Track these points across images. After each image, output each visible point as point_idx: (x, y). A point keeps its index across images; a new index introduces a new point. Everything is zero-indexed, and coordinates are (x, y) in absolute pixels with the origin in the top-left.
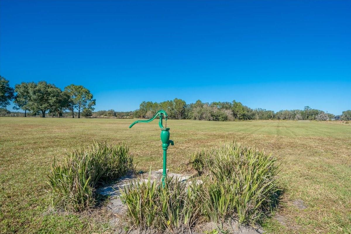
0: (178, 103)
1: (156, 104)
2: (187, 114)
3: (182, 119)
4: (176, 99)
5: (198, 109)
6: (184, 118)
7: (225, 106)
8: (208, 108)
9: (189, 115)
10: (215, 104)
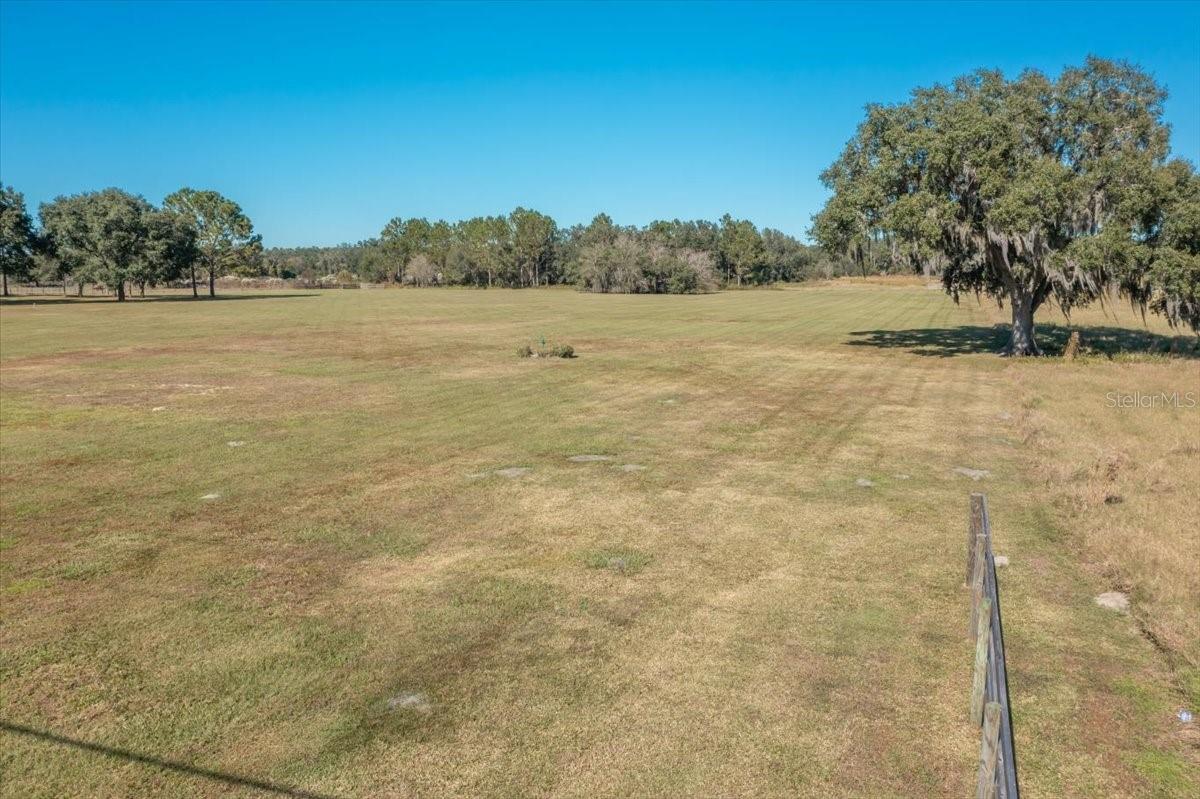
0: (526, 227)
1: (441, 226)
2: (559, 267)
3: (543, 284)
4: (520, 210)
5: (600, 249)
6: (552, 282)
7: (694, 237)
8: (634, 247)
9: (568, 270)
10: (660, 228)
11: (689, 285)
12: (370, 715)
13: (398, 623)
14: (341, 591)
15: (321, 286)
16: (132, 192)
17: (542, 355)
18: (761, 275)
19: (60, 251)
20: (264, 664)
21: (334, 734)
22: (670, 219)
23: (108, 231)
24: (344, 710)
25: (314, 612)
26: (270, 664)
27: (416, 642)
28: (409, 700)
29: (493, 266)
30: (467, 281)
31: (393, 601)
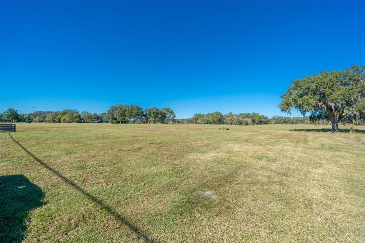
0: (217, 114)
1: (203, 115)
4: (216, 112)
5: (230, 118)
6: (221, 124)
7: (247, 116)
8: (236, 117)
9: (224, 122)
10: (241, 114)
11: (247, 124)
12: (192, 197)
13: (200, 167)
14: (184, 158)
15: (184, 124)
16: (157, 108)
17: (223, 129)
18: (261, 123)
19: (147, 116)
20: (158, 174)
21: (176, 204)
22: (243, 113)
23: (154, 113)
24: (181, 193)
25: (176, 162)
26: (159, 174)
27: (207, 173)
28: (207, 193)
29: (212, 121)
30: (207, 123)
31: (199, 162)
